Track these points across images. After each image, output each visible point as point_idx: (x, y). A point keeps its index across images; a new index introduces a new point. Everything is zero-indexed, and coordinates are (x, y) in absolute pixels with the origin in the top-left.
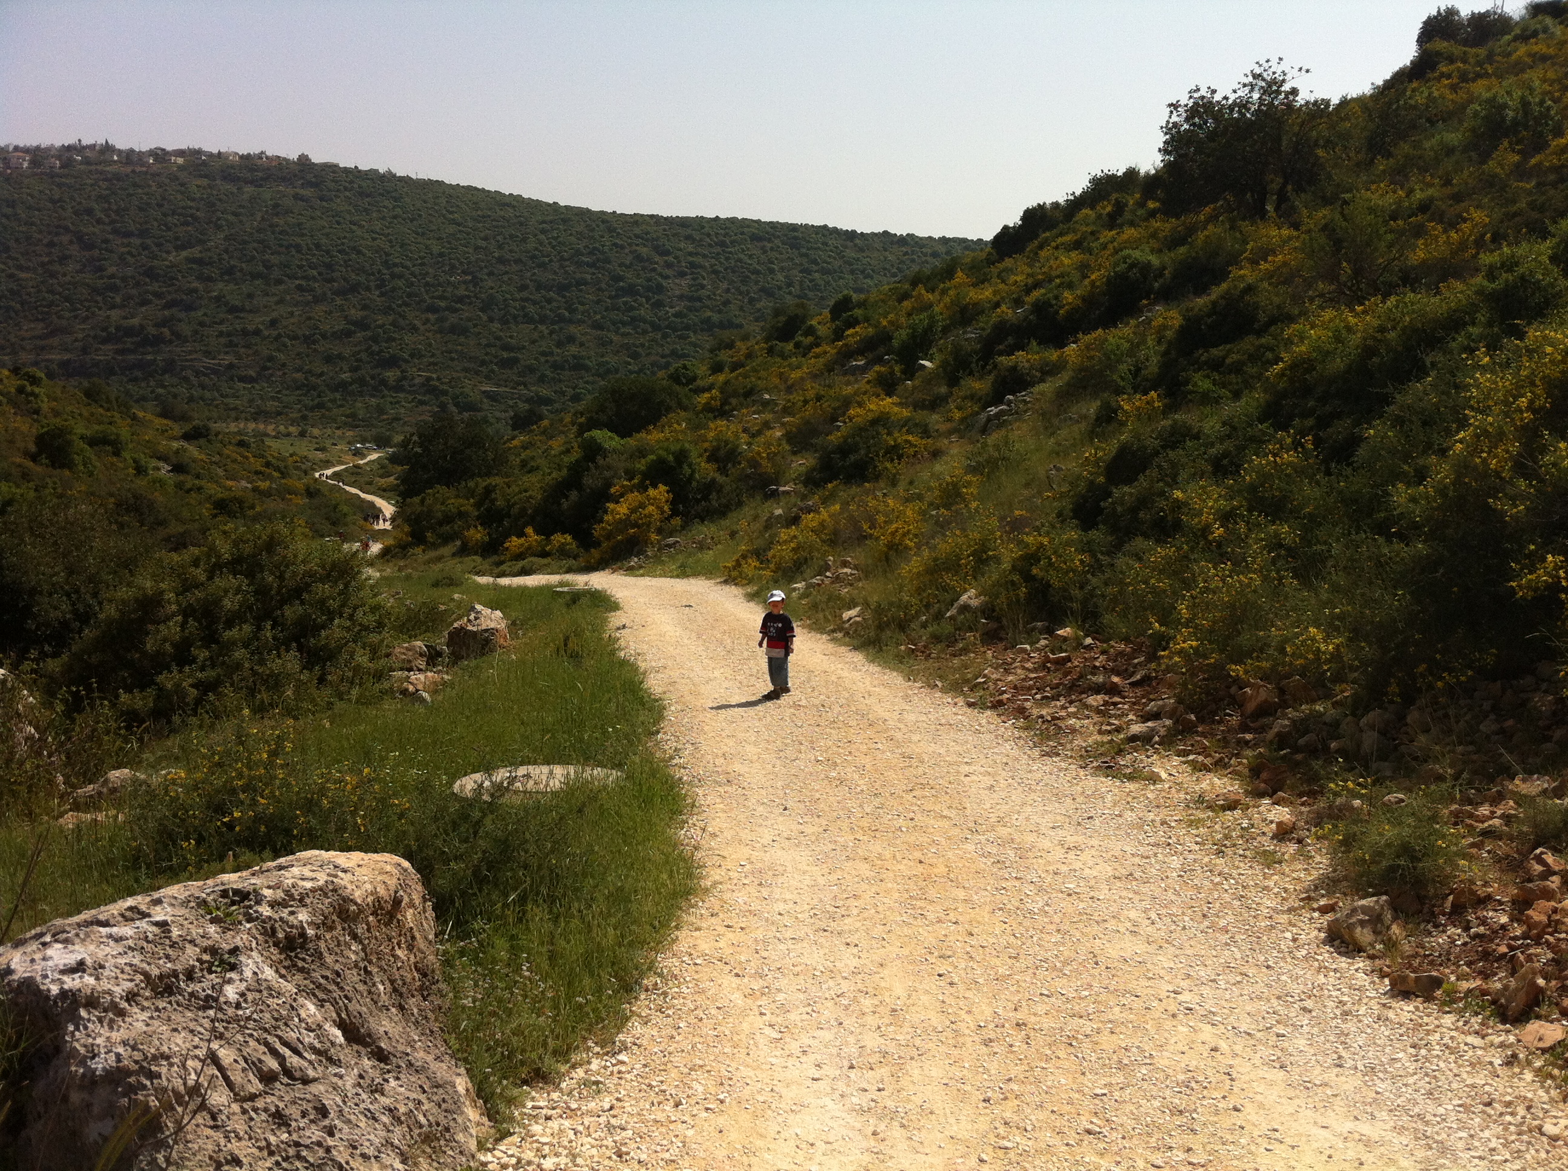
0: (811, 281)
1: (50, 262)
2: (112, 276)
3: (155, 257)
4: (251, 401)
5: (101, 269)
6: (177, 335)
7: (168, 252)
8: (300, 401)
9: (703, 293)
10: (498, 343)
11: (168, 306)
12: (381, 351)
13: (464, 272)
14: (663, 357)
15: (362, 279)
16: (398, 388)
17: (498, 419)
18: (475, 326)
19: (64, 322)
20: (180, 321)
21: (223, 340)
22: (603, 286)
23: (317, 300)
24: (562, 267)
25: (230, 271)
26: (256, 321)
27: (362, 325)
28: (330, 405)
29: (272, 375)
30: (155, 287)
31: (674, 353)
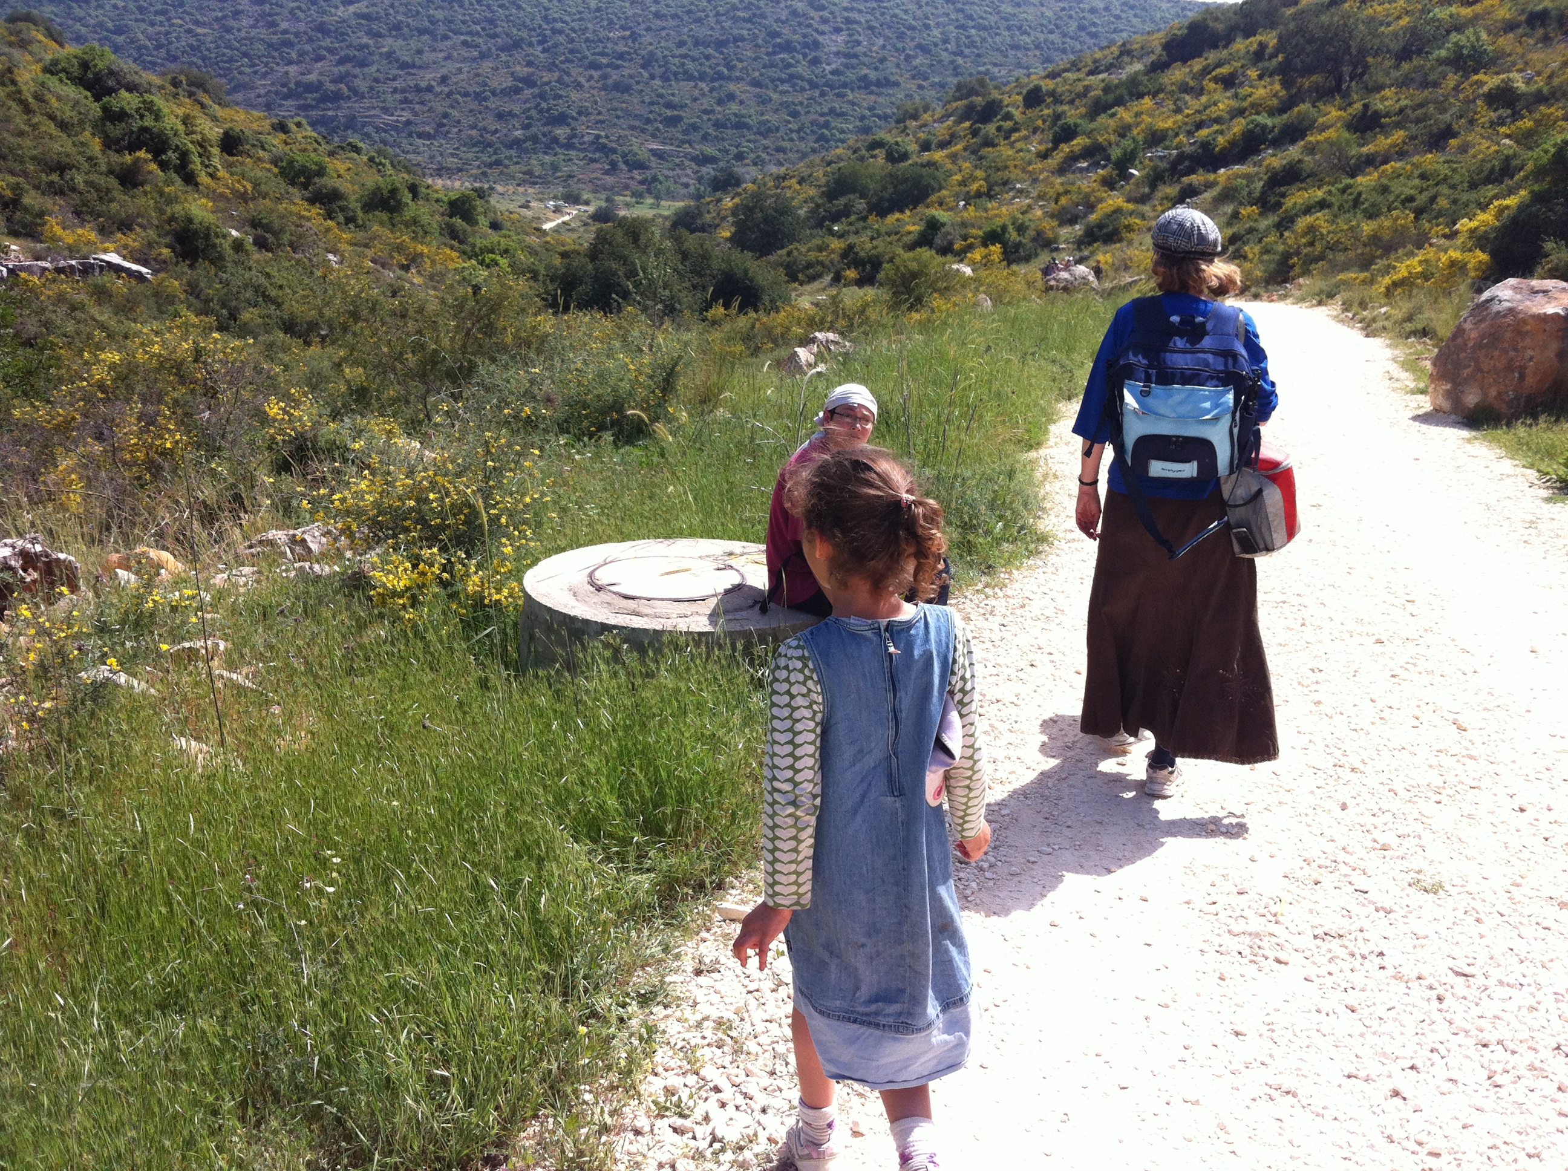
0: (968, 37)
1: (225, 17)
2: (285, 32)
3: (324, 12)
4: (432, 157)
5: (273, 24)
6: (355, 91)
7: (337, 7)
8: (478, 158)
9: (859, 49)
10: (661, 101)
11: (342, 62)
12: (550, 109)
13: (623, 28)
14: (822, 115)
15: (524, 34)
16: (569, 146)
17: (667, 177)
18: (638, 83)
19: (247, 79)
20: (355, 77)
21: (398, 97)
22: (760, 41)
23: (483, 56)
24: (718, 22)
25: (397, 27)
26: (428, 77)
27: (529, 82)
28: (507, 162)
29: (448, 132)
30: (327, 42)
31: (832, 111)
